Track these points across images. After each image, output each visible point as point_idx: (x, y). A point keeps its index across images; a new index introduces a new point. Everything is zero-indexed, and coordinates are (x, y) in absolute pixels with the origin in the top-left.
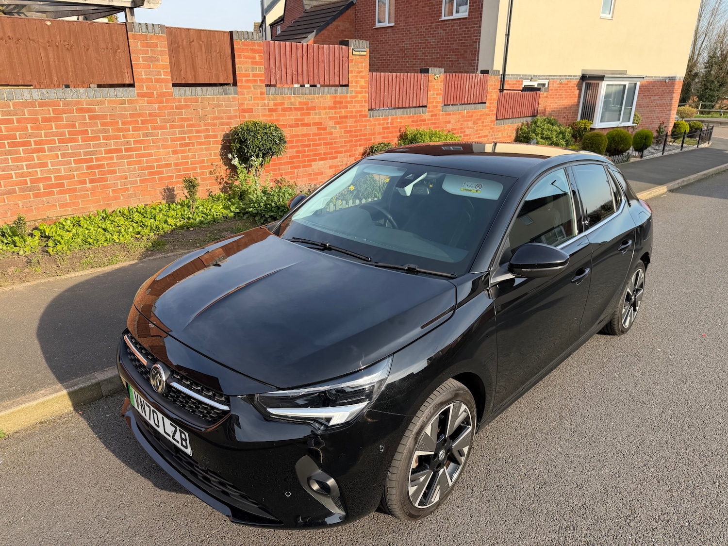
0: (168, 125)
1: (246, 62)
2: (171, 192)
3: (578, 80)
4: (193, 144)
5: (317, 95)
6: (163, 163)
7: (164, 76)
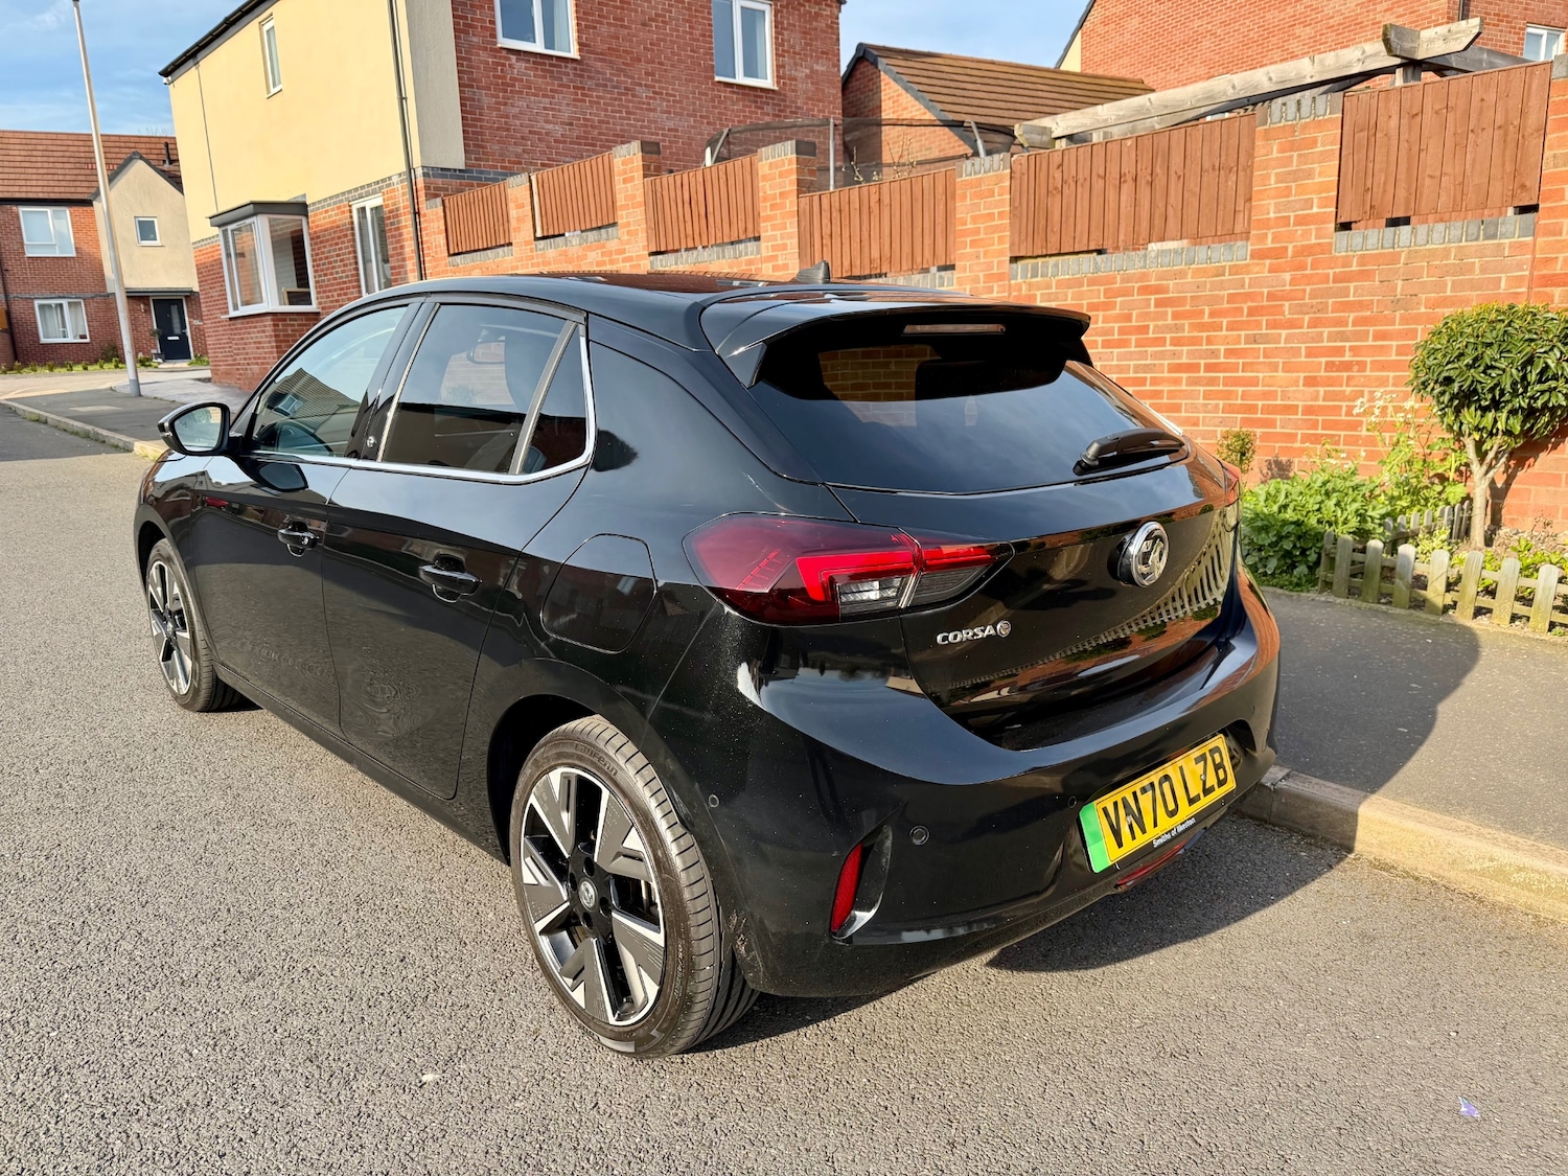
0: (1307, 318)
2: (1285, 470)
4: (1362, 366)
6: (1279, 402)
7: (1319, 207)
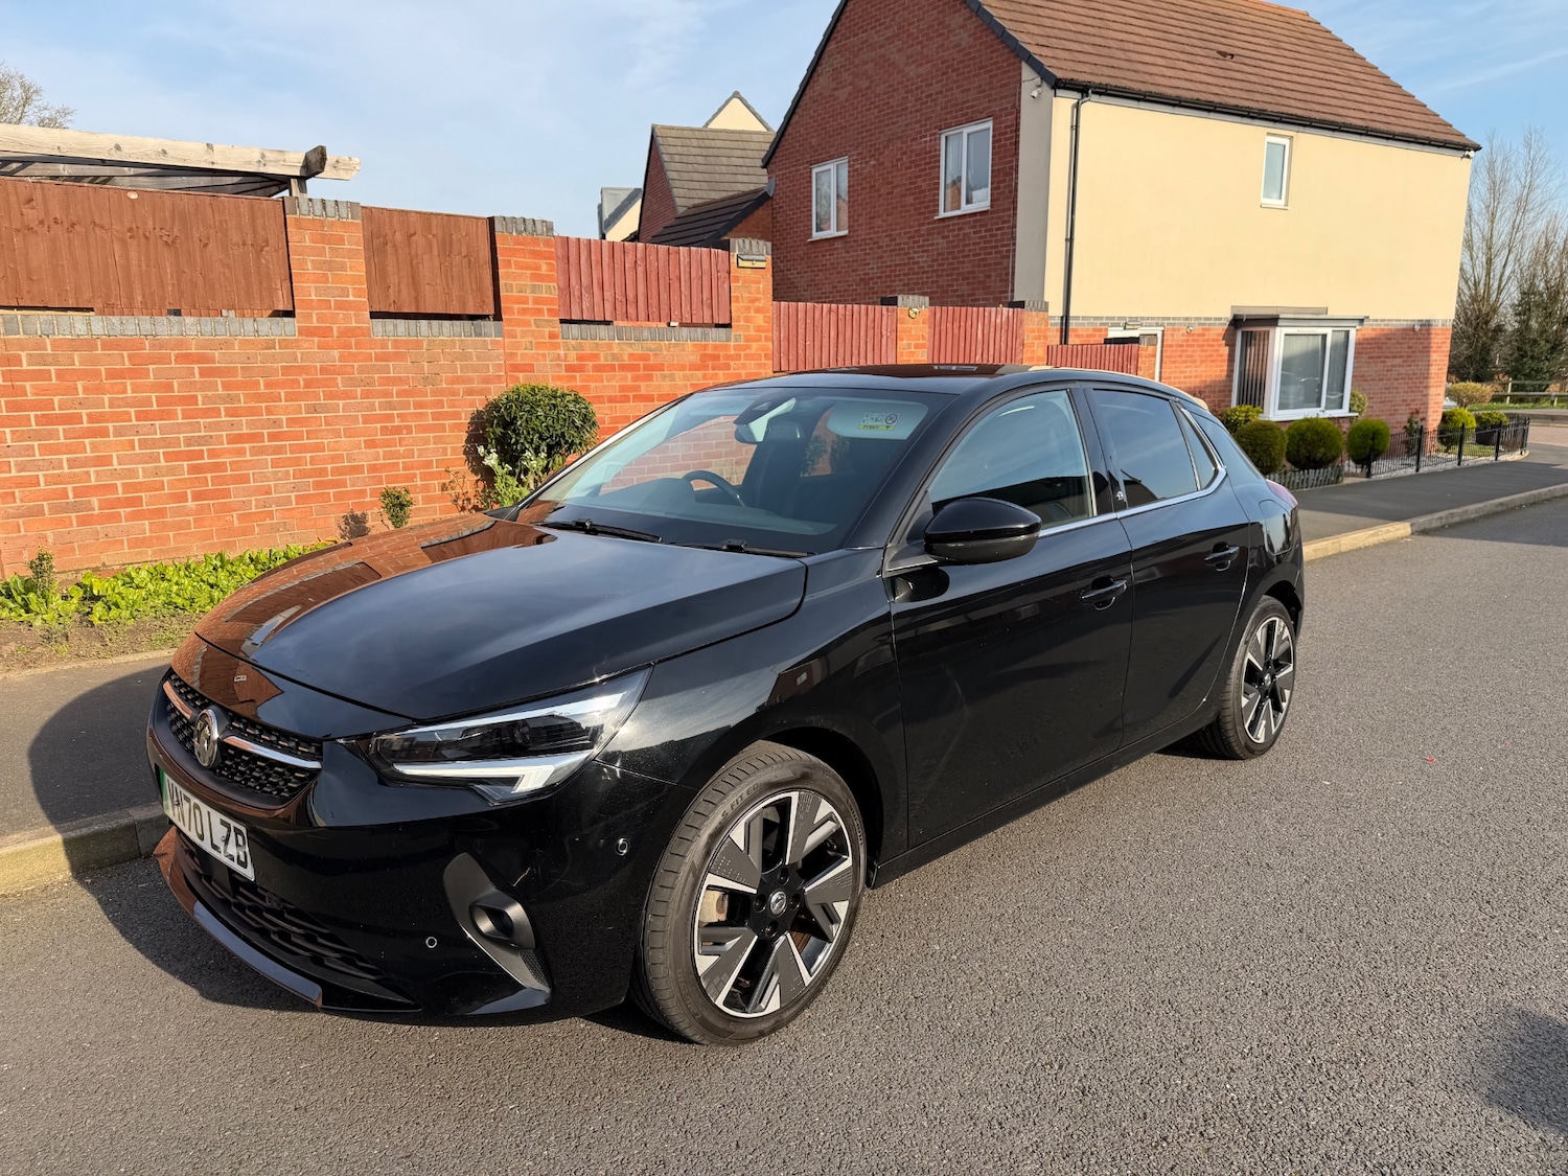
0: (359, 390)
1: (521, 275)
2: (361, 522)
3: (1226, 327)
4: (409, 429)
5: (667, 342)
6: (346, 464)
7: (354, 296)
